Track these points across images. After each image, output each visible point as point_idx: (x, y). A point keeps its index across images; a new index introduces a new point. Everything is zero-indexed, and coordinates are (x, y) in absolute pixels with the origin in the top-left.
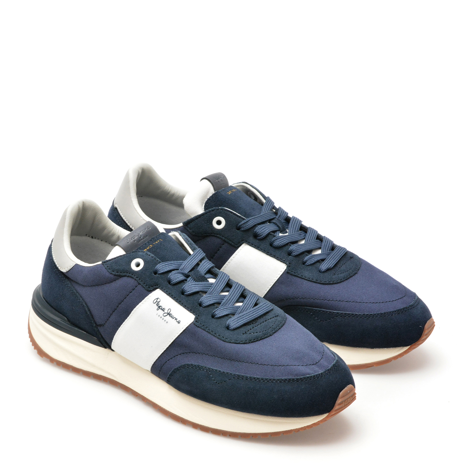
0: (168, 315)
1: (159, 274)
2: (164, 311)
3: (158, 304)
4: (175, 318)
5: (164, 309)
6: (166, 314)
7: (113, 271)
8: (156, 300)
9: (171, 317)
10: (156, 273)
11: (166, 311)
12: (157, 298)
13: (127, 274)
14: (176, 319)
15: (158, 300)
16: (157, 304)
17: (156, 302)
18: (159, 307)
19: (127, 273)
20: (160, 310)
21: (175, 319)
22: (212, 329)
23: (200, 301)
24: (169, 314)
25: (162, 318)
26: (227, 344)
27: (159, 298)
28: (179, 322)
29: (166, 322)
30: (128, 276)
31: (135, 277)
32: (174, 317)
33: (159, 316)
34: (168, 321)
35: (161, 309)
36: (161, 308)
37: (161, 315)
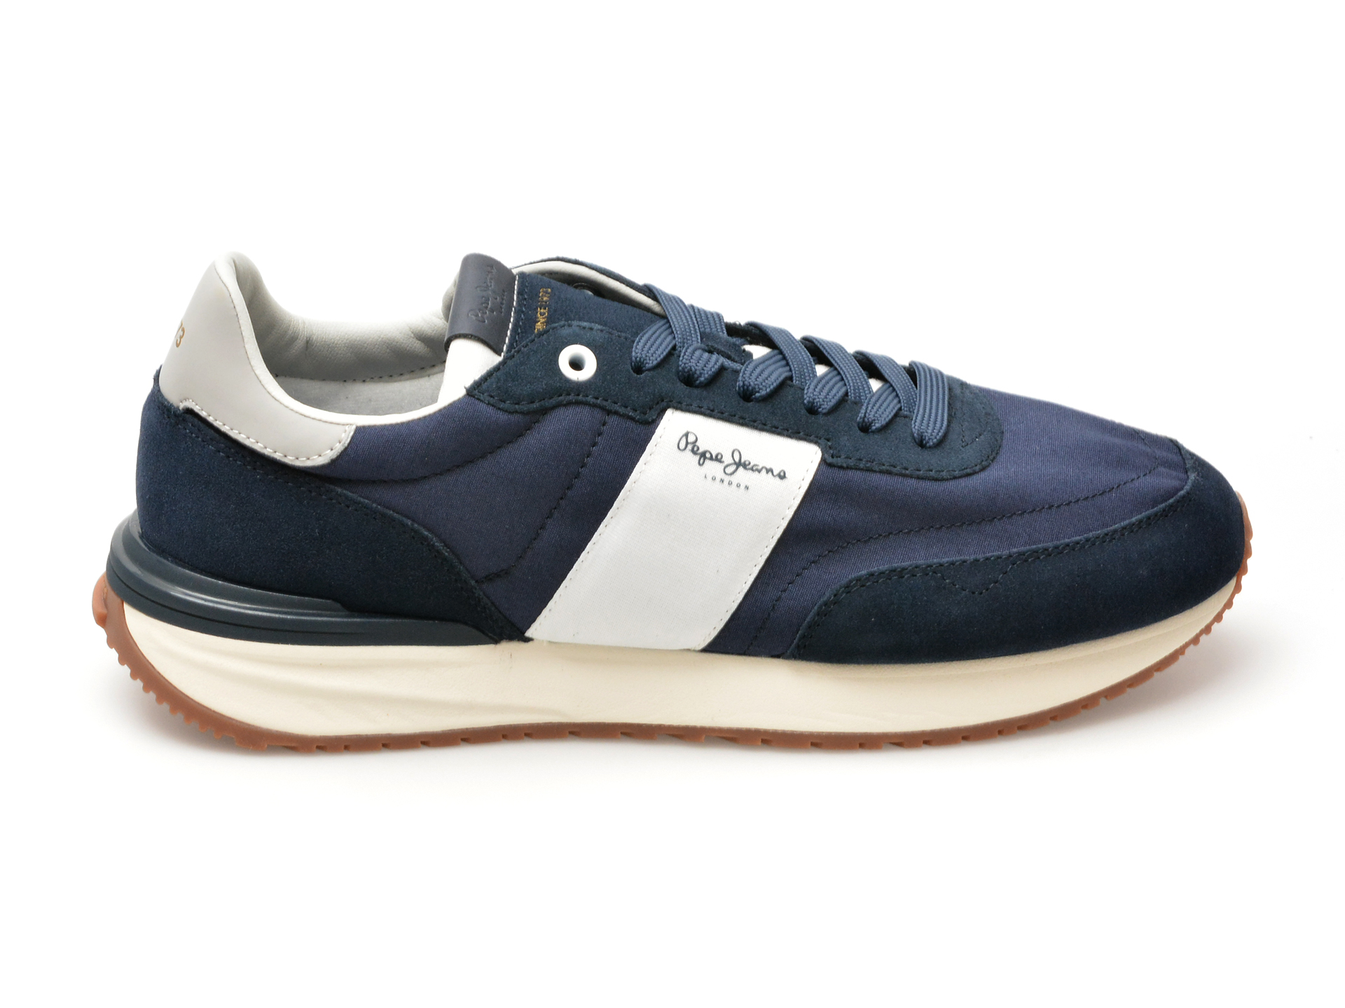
0: (741, 469)
1: (649, 370)
2: (723, 462)
3: (695, 449)
4: (762, 468)
5: (719, 457)
6: (733, 468)
7: (516, 404)
8: (684, 439)
9: (752, 469)
10: (638, 369)
11: (727, 459)
12: (684, 432)
13: (560, 398)
14: (769, 471)
15: (691, 439)
16: (693, 451)
17: (687, 443)
18: (703, 455)
19: (560, 395)
20: (707, 462)
21: (764, 471)
22: (888, 460)
23: (809, 402)
24: (740, 464)
25: (726, 483)
26: (951, 485)
27: (689, 431)
28: (782, 476)
29: (742, 487)
30: (569, 404)
31: (590, 399)
32: (760, 468)
33: (714, 479)
34: (748, 484)
35: (711, 459)
36: (708, 455)
37: (720, 475)
